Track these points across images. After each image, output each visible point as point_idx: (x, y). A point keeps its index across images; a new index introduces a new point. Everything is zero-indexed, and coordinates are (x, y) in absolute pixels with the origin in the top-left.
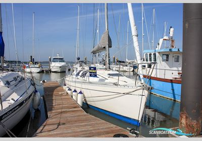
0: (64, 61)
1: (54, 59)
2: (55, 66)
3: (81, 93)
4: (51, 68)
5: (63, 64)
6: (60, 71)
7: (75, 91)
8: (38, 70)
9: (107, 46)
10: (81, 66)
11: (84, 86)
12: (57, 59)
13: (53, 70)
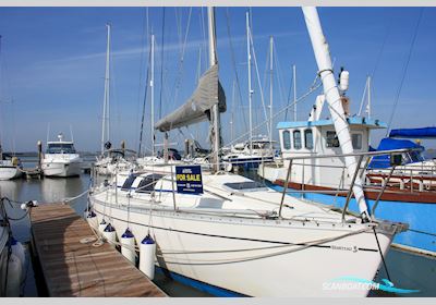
0: (74, 152)
1: (51, 146)
2: (54, 163)
3: (148, 240)
4: (44, 167)
5: (72, 157)
6: (64, 175)
7: (128, 234)
8: (12, 173)
9: (215, 108)
10: (115, 161)
11: (157, 220)
12: (58, 145)
13: (48, 173)
